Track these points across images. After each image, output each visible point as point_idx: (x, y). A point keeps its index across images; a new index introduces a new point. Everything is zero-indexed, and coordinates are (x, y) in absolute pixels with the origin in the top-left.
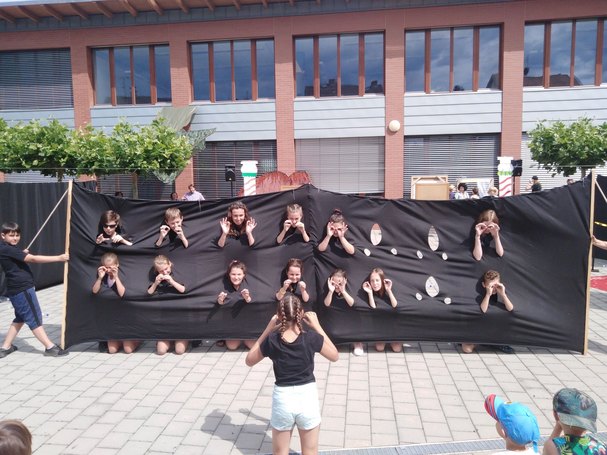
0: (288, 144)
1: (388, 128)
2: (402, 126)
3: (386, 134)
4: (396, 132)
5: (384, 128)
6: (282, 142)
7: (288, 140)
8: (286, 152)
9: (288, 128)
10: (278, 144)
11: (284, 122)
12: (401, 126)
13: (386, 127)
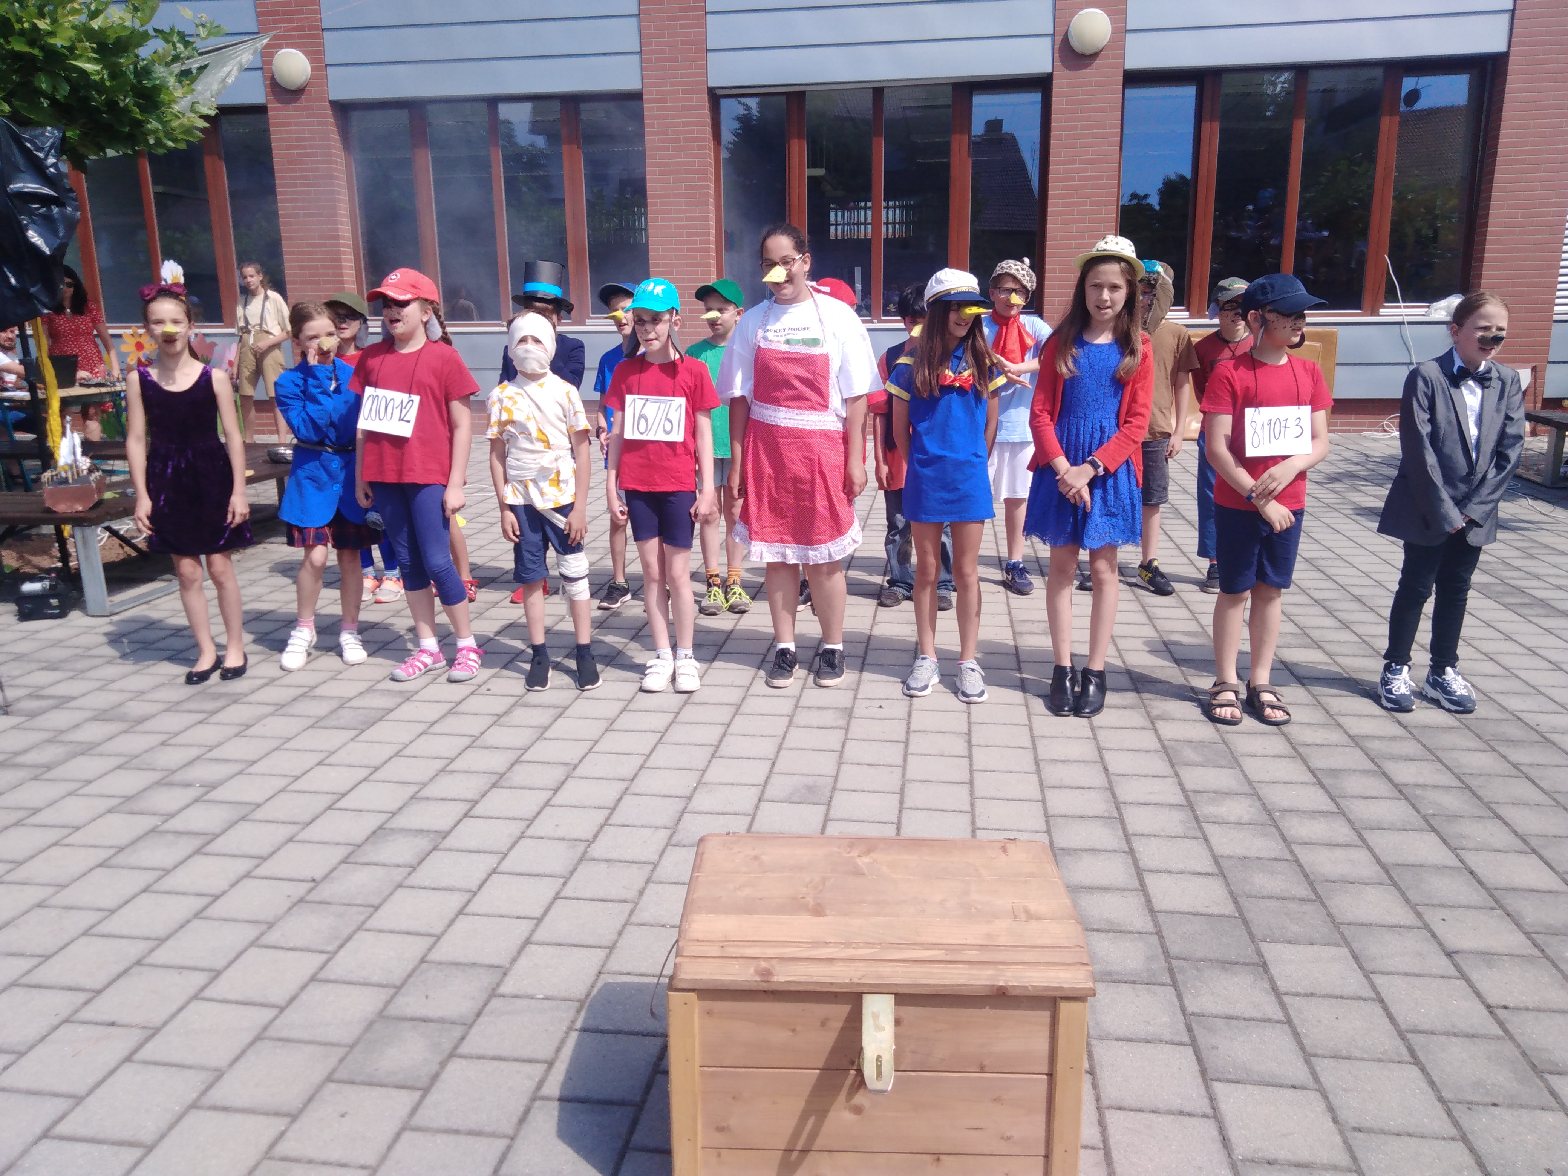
0: (685, 108)
1: (1066, 41)
2: (1120, 31)
3: (1058, 63)
4: (1095, 55)
5: (1049, 40)
6: (664, 101)
7: (684, 92)
8: (678, 140)
9: (683, 43)
10: (649, 109)
11: (670, 19)
12: (1114, 31)
13: (1059, 38)
